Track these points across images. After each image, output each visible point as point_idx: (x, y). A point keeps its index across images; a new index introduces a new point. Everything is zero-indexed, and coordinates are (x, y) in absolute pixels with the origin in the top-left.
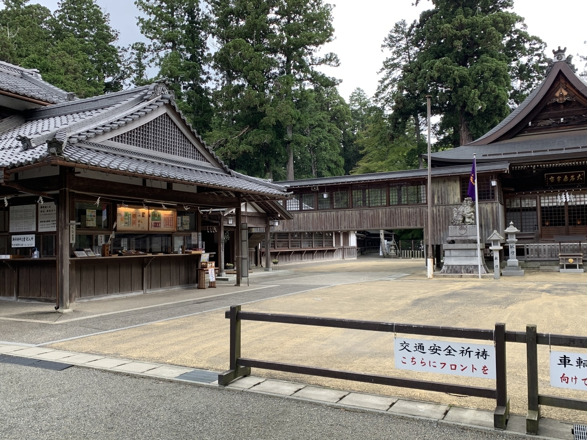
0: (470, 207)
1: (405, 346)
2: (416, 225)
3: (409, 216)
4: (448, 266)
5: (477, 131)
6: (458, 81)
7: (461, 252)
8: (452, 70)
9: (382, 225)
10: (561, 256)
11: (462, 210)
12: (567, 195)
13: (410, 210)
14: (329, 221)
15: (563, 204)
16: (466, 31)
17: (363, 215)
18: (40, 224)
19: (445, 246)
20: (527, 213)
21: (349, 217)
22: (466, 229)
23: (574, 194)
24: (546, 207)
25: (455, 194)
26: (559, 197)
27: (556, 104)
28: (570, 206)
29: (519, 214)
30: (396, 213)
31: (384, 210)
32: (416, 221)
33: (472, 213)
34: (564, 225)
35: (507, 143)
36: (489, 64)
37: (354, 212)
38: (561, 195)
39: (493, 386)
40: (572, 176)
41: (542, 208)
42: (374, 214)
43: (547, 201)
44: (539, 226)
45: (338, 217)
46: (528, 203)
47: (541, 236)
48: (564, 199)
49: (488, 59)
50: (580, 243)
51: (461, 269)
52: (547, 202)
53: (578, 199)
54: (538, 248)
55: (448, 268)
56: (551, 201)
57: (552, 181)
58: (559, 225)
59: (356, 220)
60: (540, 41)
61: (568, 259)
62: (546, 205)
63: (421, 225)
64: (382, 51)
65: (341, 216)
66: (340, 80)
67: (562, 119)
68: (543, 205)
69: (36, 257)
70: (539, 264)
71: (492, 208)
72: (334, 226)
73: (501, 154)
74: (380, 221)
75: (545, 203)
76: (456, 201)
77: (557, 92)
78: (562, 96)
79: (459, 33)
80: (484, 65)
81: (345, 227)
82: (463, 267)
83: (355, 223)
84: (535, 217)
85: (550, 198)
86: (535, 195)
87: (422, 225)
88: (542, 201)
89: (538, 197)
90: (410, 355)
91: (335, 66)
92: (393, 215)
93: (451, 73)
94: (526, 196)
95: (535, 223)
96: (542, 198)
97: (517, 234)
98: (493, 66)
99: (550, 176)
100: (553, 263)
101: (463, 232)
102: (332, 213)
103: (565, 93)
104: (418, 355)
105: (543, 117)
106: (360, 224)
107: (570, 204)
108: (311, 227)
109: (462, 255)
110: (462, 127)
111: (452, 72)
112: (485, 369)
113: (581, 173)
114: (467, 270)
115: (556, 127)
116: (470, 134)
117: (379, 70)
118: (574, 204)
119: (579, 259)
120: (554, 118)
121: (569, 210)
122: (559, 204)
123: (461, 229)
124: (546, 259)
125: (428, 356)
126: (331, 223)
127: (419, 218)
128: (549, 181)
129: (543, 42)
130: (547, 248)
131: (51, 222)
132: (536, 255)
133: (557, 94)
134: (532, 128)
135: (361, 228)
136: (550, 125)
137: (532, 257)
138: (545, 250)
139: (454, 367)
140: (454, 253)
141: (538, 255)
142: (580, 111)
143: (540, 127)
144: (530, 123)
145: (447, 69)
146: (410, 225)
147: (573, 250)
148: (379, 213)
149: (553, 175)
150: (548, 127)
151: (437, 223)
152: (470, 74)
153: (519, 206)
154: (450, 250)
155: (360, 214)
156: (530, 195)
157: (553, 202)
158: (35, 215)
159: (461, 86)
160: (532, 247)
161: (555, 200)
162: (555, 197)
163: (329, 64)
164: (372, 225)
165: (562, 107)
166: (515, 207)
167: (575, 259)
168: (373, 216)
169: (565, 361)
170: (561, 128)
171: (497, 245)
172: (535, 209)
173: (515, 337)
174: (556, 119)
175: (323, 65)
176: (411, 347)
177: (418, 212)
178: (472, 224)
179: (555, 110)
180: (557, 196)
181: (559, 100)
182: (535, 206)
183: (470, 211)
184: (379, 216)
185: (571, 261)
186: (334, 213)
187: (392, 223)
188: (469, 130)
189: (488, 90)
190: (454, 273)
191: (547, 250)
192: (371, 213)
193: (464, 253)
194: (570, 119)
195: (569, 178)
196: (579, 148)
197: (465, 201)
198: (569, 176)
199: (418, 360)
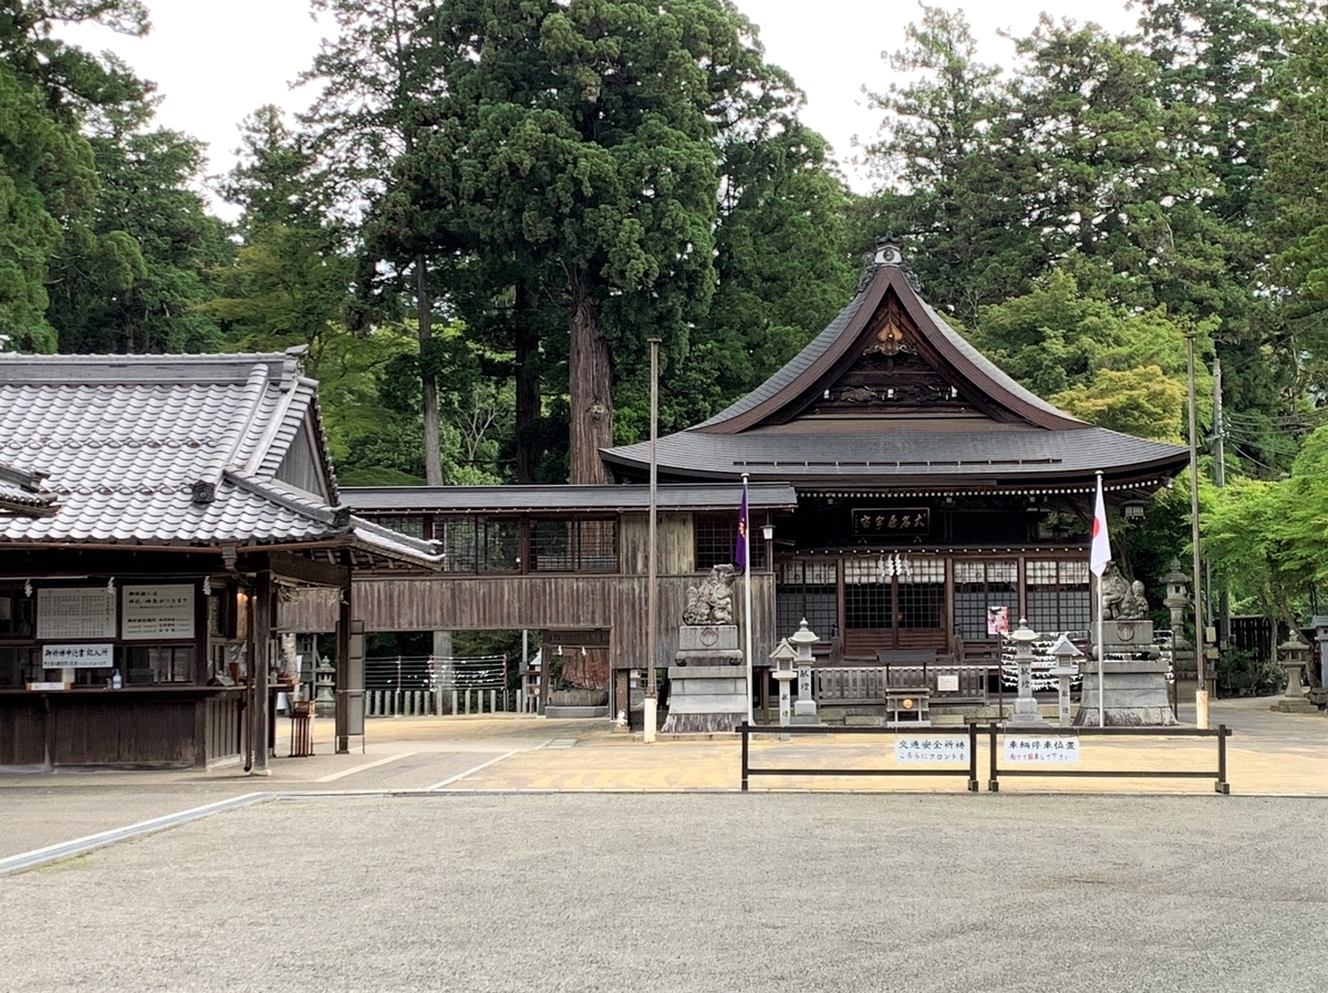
0: (724, 586)
1: (903, 744)
2: (593, 622)
3: (577, 599)
4: (679, 716)
5: (623, 332)
6: (588, 191)
7: (706, 683)
8: (570, 153)
9: (509, 618)
10: (891, 693)
11: (707, 591)
12: (898, 561)
13: (580, 584)
14: (366, 606)
15: (888, 580)
16: (612, 45)
17: (460, 592)
18: (125, 622)
19: (673, 672)
20: (817, 598)
21: (423, 598)
22: (715, 634)
23: (911, 559)
24: (855, 586)
25: (683, 552)
26: (881, 563)
27: (879, 358)
28: (901, 586)
29: (799, 598)
30: (545, 590)
31: (516, 582)
32: (593, 612)
33: (728, 599)
34: (889, 625)
35: (780, 435)
36: (670, 151)
37: (436, 585)
38: (885, 559)
39: (968, 768)
40: (906, 518)
41: (848, 586)
42: (490, 593)
43: (857, 571)
44: (842, 626)
45: (391, 596)
46: (818, 575)
47: (844, 650)
48: (893, 568)
49: (666, 133)
50: (925, 665)
51: (705, 721)
52: (858, 573)
53: (918, 571)
54: (842, 677)
55: (679, 720)
56: (865, 571)
57: (866, 526)
58: (881, 625)
59: (442, 604)
60: (789, 84)
61: (902, 700)
62: (856, 580)
63: (604, 622)
64: (313, 16)
65: (401, 593)
66: (147, 83)
67: (891, 391)
68: (848, 580)
69: (117, 686)
70: (843, 711)
71: (761, 587)
72: (379, 618)
73: (772, 464)
74: (505, 611)
75: (853, 575)
76: (685, 567)
77: (881, 330)
78: (891, 340)
79: (592, 47)
80: (658, 153)
81: (411, 624)
82: (710, 718)
83: (439, 613)
84: (833, 606)
85: (864, 564)
86: (836, 557)
87: (606, 620)
88: (848, 571)
89: (840, 562)
90: (907, 751)
91: (131, 33)
92: (538, 597)
93: (567, 162)
94: (815, 558)
95: (833, 622)
96: (848, 564)
97: (814, 645)
98: (682, 160)
99: (861, 514)
100: (871, 710)
101: (710, 640)
102: (376, 585)
103: (898, 336)
104: (913, 750)
105: (853, 381)
106: (453, 614)
107: (901, 580)
108: (313, 620)
109: (707, 690)
110: (579, 313)
111: (570, 158)
112: (962, 756)
113: (922, 512)
114: (719, 724)
115: (878, 406)
116: (600, 338)
117: (295, 78)
118: (909, 580)
119: (923, 700)
120: (876, 385)
121: (901, 594)
122: (881, 580)
123: (706, 632)
124: (856, 701)
125: (921, 750)
126: (372, 611)
127: (600, 603)
128: (860, 524)
129: (799, 90)
130: (859, 676)
131: (157, 623)
132: (838, 694)
133: (883, 336)
134: (828, 404)
135: (455, 625)
136: (865, 401)
137: (829, 698)
138: (855, 681)
139: (940, 757)
140: (690, 687)
141: (842, 694)
142: (925, 376)
143: (846, 404)
144: (827, 392)
145: (555, 146)
146: (579, 621)
147: (910, 682)
148: (503, 589)
149: (868, 513)
150: (862, 405)
151: (641, 618)
152: (619, 172)
153: (800, 581)
154: (683, 679)
155: (453, 590)
156: (824, 557)
157: (868, 575)
158: (114, 606)
159: (594, 202)
160: (829, 675)
161: (873, 571)
162: (873, 564)
163: (111, 24)
164: (485, 620)
165: (891, 363)
166: (792, 582)
167: (915, 700)
168: (487, 596)
169: (1013, 744)
170: (889, 409)
171: (788, 668)
172: (830, 589)
173: (982, 731)
174: (880, 388)
175: (88, 23)
176: (908, 745)
177: (599, 591)
178: (727, 624)
179: (876, 368)
180: (877, 562)
181: (887, 350)
182: (833, 581)
183: (725, 593)
184: (502, 596)
185: (908, 703)
186: (382, 584)
187: (535, 615)
188: (598, 326)
189: (666, 223)
190: (691, 730)
191: (859, 682)
192: (482, 589)
193: (712, 687)
194: (905, 392)
195: (900, 521)
196: (926, 464)
197: (714, 572)
198: (900, 516)
199: (913, 755)
